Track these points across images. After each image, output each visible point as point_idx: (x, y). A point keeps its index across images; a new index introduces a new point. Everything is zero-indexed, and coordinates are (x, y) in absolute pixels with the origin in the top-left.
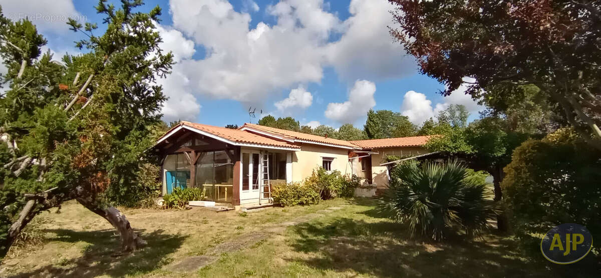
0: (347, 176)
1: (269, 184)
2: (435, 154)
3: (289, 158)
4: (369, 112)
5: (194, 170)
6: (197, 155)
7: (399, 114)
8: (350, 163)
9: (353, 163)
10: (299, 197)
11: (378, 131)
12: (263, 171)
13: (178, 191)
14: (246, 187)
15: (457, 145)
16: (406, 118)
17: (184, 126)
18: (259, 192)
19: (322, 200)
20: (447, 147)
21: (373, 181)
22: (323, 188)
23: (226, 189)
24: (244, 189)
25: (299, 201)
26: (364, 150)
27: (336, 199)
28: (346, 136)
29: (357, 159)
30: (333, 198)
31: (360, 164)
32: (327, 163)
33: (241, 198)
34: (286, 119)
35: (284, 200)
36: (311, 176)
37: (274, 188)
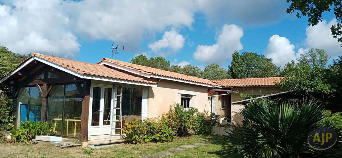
0: (205, 113)
1: (121, 120)
2: (289, 92)
3: (145, 94)
4: (233, 53)
5: (45, 104)
6: (49, 87)
7: (264, 56)
8: (210, 100)
9: (213, 101)
10: (153, 134)
11: (242, 72)
12: (116, 106)
13: (26, 124)
14: (95, 122)
15: (313, 83)
16: (270, 60)
17: (36, 58)
18: (110, 128)
19: (178, 137)
20: (303, 85)
21: (232, 119)
22: (179, 125)
23: (76, 124)
24: (93, 124)
25: (152, 137)
26: (224, 88)
27: (193, 136)
28: (211, 75)
29: (217, 97)
30: (190, 135)
31: (220, 102)
32: (185, 100)
33: (89, 134)
34: (158, 58)
35: (136, 137)
36: (168, 112)
37: (127, 124)
